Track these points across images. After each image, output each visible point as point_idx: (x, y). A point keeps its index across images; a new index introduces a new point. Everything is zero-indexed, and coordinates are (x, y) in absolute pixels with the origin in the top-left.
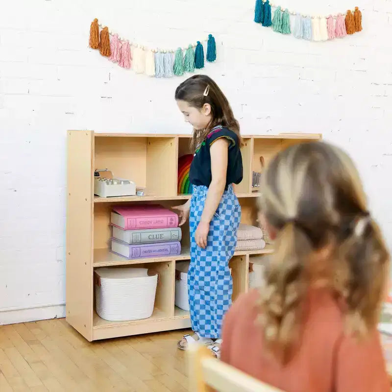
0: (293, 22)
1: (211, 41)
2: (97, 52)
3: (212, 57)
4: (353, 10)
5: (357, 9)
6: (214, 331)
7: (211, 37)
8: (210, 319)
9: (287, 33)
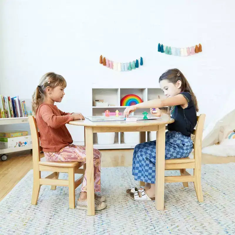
0: (173, 51)
1: (142, 59)
2: (102, 65)
3: (142, 64)
4: (198, 44)
5: (200, 44)
6: (143, 177)
7: (141, 57)
8: (141, 170)
9: (170, 54)
